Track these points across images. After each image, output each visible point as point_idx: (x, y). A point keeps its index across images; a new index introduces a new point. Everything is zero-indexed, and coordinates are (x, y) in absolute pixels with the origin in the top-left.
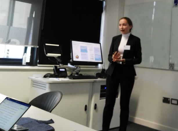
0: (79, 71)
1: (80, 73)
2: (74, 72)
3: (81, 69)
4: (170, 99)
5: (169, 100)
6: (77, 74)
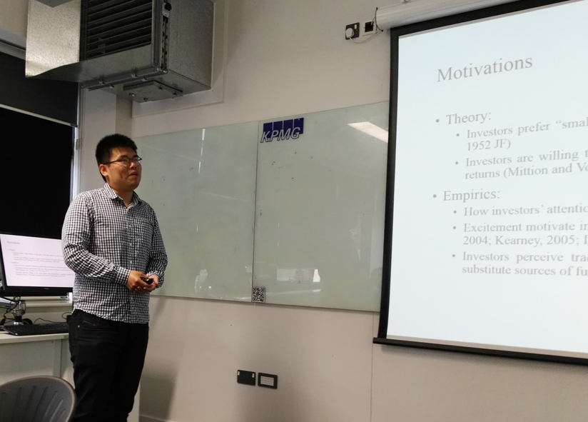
0: (23, 312)
1: (24, 317)
2: (10, 315)
3: (28, 304)
4: (255, 373)
5: (253, 376)
6: (18, 319)
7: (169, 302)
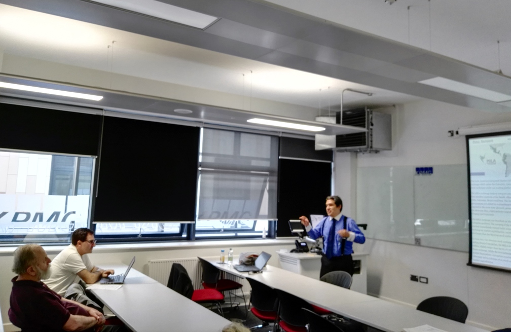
7: (378, 242)
